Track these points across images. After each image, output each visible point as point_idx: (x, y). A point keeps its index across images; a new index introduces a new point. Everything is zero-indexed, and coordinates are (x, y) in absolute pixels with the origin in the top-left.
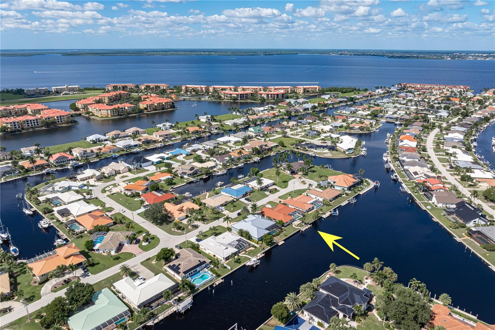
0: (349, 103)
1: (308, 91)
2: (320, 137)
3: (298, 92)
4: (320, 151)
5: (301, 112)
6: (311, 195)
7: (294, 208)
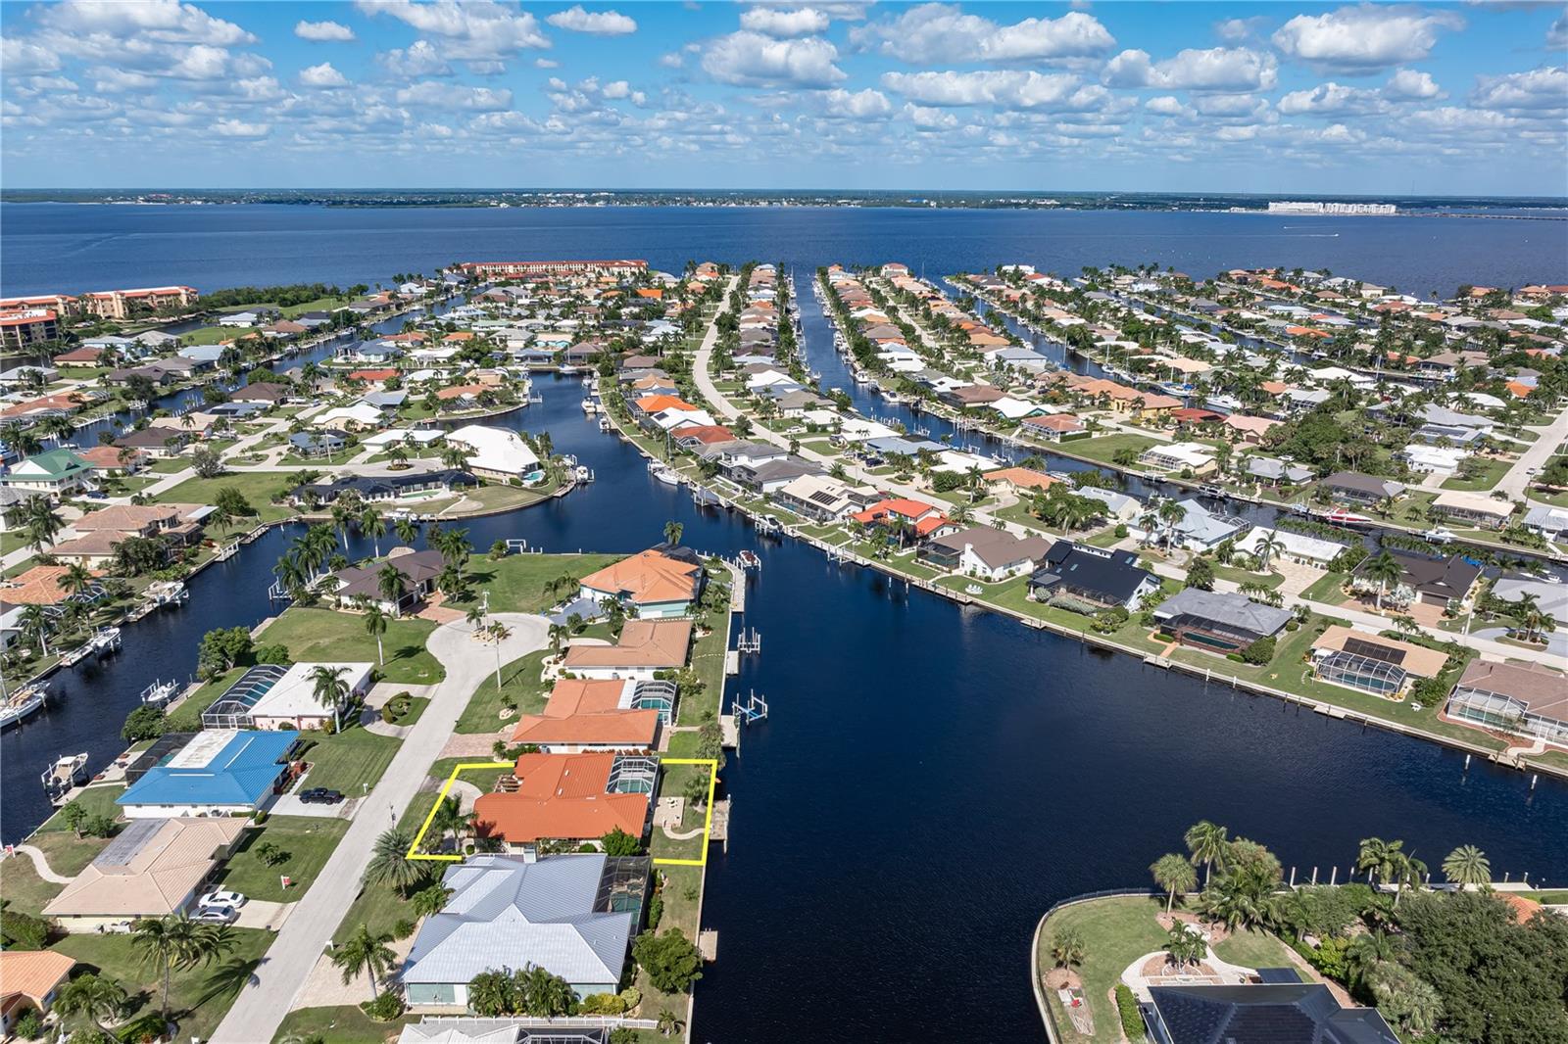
0: (344, 333)
1: (149, 310)
2: (363, 450)
3: (100, 312)
4: (420, 499)
5: (187, 379)
6: (588, 673)
7: (585, 752)
